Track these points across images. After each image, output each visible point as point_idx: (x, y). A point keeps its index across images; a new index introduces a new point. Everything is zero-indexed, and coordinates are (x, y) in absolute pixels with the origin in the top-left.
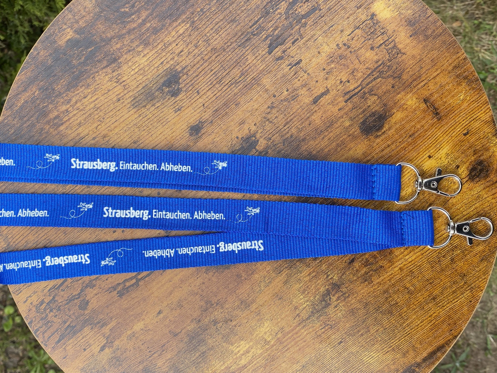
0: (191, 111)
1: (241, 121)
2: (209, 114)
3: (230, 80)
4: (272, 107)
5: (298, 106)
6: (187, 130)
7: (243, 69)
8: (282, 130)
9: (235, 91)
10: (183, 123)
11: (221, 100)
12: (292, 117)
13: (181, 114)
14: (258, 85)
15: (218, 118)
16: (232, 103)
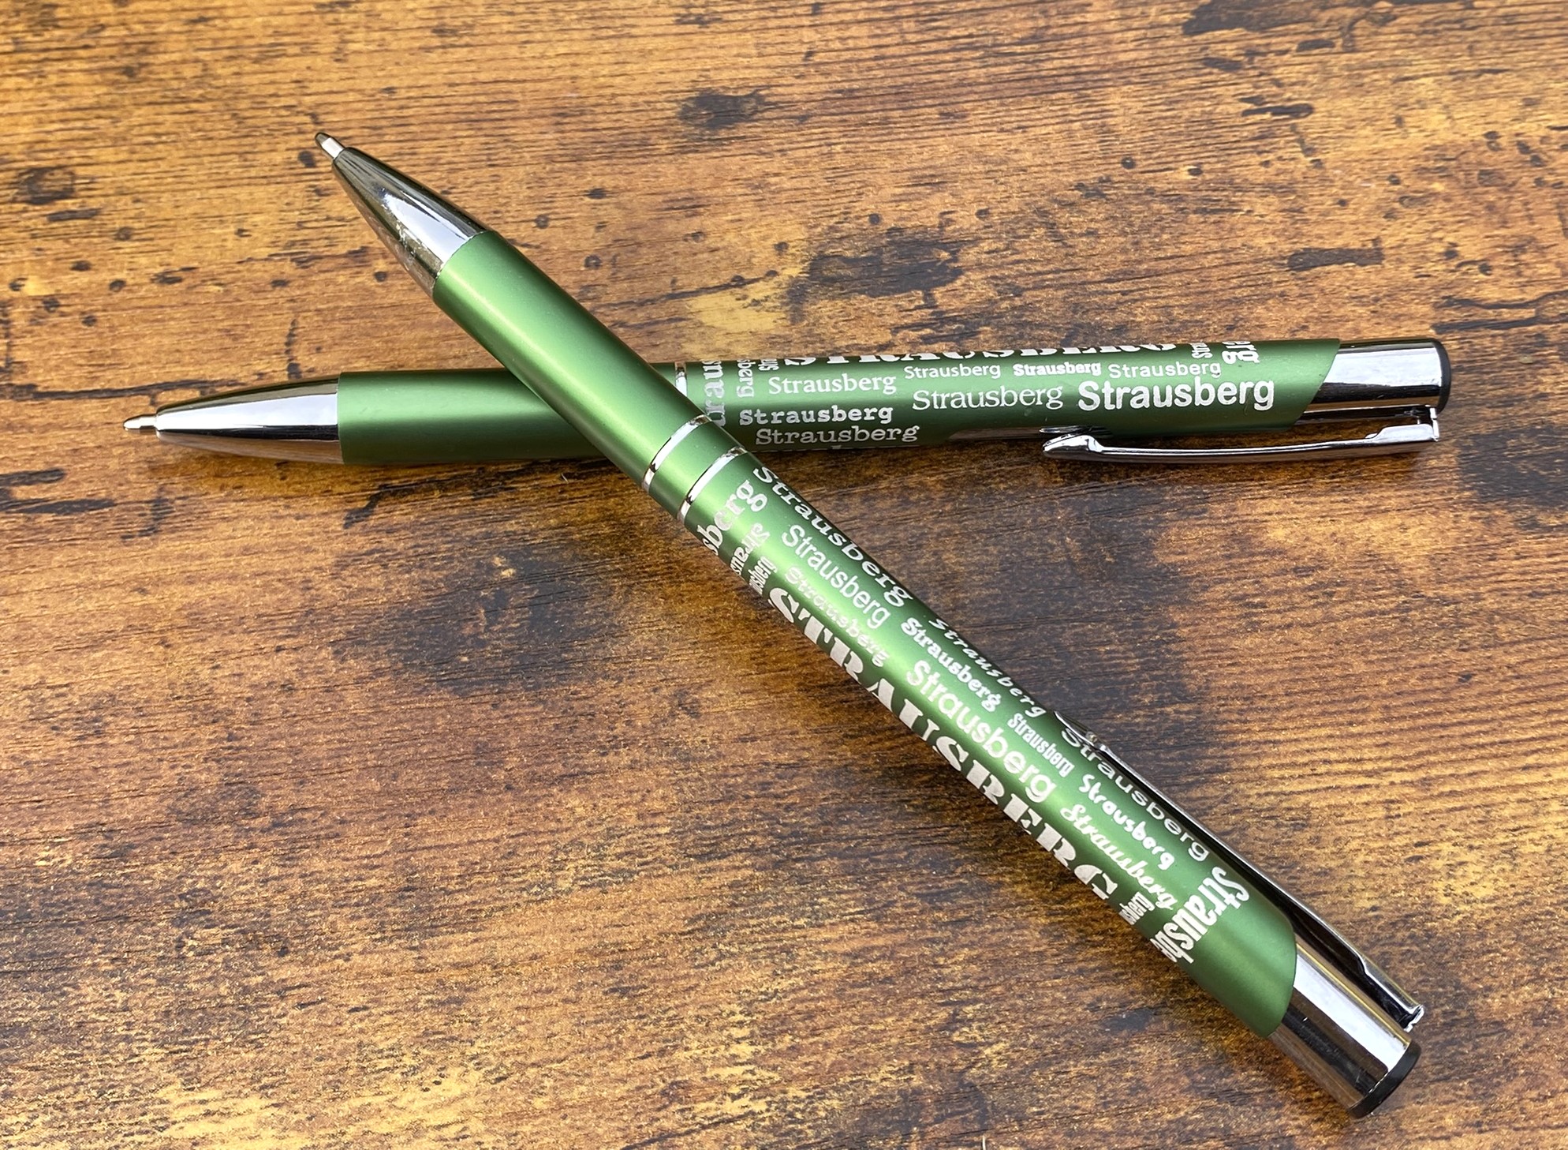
0: (744, 45)
1: (927, 172)
2: (811, 88)
3: (972, 30)
4: (1094, 192)
5: (1215, 245)
6: (680, 97)
7: (1048, 27)
8: (1093, 288)
9: (972, 74)
10: (683, 66)
11: (890, 72)
12: (1164, 265)
13: (696, 39)
14: (1081, 99)
15: (837, 118)
16: (929, 102)
